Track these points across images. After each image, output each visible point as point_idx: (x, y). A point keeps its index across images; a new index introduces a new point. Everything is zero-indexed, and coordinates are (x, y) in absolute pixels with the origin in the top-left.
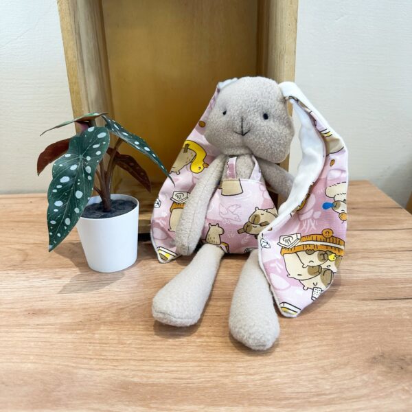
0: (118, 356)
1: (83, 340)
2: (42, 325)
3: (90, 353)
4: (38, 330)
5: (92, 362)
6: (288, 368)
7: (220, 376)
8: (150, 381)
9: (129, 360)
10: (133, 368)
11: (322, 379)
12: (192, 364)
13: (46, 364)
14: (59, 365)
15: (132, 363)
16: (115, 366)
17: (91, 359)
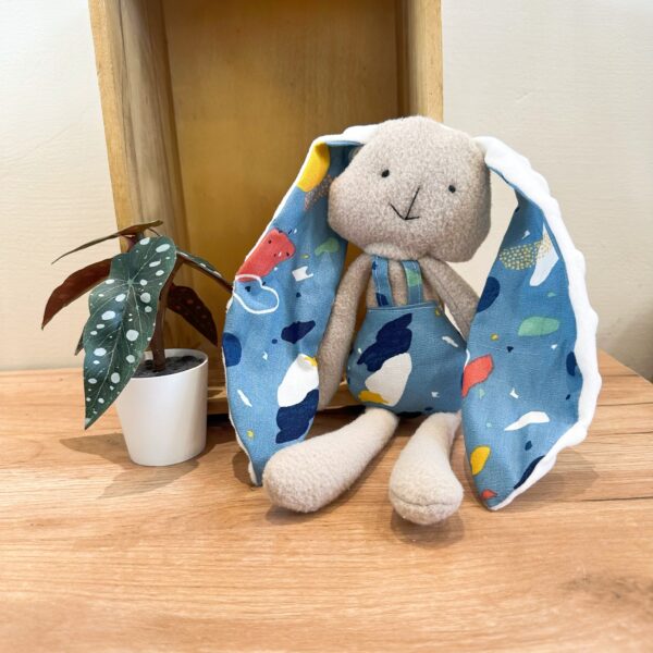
0: (159, 581)
1: (108, 561)
2: (49, 540)
3: (116, 577)
4: (42, 547)
5: (117, 590)
6: (430, 598)
7: (317, 609)
8: (205, 616)
9: (177, 586)
10: (181, 597)
11: (484, 612)
12: (275, 592)
13: (45, 592)
14: (65, 594)
15: (180, 590)
16: (152, 595)
17: (117, 585)
